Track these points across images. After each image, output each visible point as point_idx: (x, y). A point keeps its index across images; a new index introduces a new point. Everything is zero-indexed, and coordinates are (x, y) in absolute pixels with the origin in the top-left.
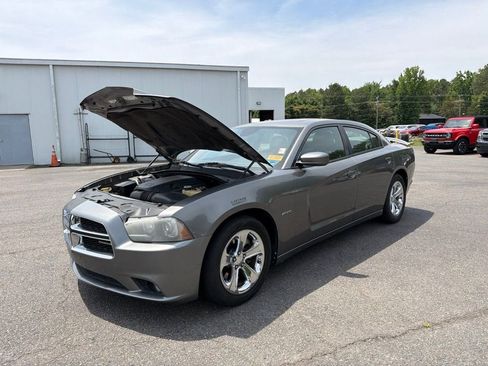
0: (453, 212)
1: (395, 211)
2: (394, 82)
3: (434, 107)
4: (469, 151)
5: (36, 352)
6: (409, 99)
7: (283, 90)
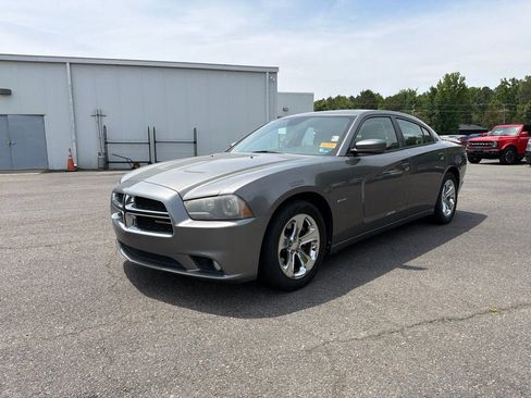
0: (507, 215)
1: (446, 211)
2: (432, 89)
3: (475, 117)
4: (517, 162)
5: (97, 327)
6: (448, 108)
7: (312, 95)
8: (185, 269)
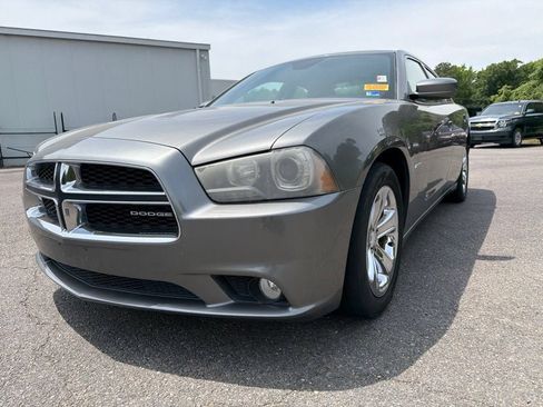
8: (201, 303)
